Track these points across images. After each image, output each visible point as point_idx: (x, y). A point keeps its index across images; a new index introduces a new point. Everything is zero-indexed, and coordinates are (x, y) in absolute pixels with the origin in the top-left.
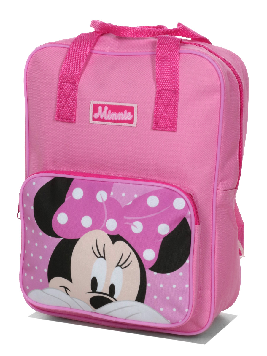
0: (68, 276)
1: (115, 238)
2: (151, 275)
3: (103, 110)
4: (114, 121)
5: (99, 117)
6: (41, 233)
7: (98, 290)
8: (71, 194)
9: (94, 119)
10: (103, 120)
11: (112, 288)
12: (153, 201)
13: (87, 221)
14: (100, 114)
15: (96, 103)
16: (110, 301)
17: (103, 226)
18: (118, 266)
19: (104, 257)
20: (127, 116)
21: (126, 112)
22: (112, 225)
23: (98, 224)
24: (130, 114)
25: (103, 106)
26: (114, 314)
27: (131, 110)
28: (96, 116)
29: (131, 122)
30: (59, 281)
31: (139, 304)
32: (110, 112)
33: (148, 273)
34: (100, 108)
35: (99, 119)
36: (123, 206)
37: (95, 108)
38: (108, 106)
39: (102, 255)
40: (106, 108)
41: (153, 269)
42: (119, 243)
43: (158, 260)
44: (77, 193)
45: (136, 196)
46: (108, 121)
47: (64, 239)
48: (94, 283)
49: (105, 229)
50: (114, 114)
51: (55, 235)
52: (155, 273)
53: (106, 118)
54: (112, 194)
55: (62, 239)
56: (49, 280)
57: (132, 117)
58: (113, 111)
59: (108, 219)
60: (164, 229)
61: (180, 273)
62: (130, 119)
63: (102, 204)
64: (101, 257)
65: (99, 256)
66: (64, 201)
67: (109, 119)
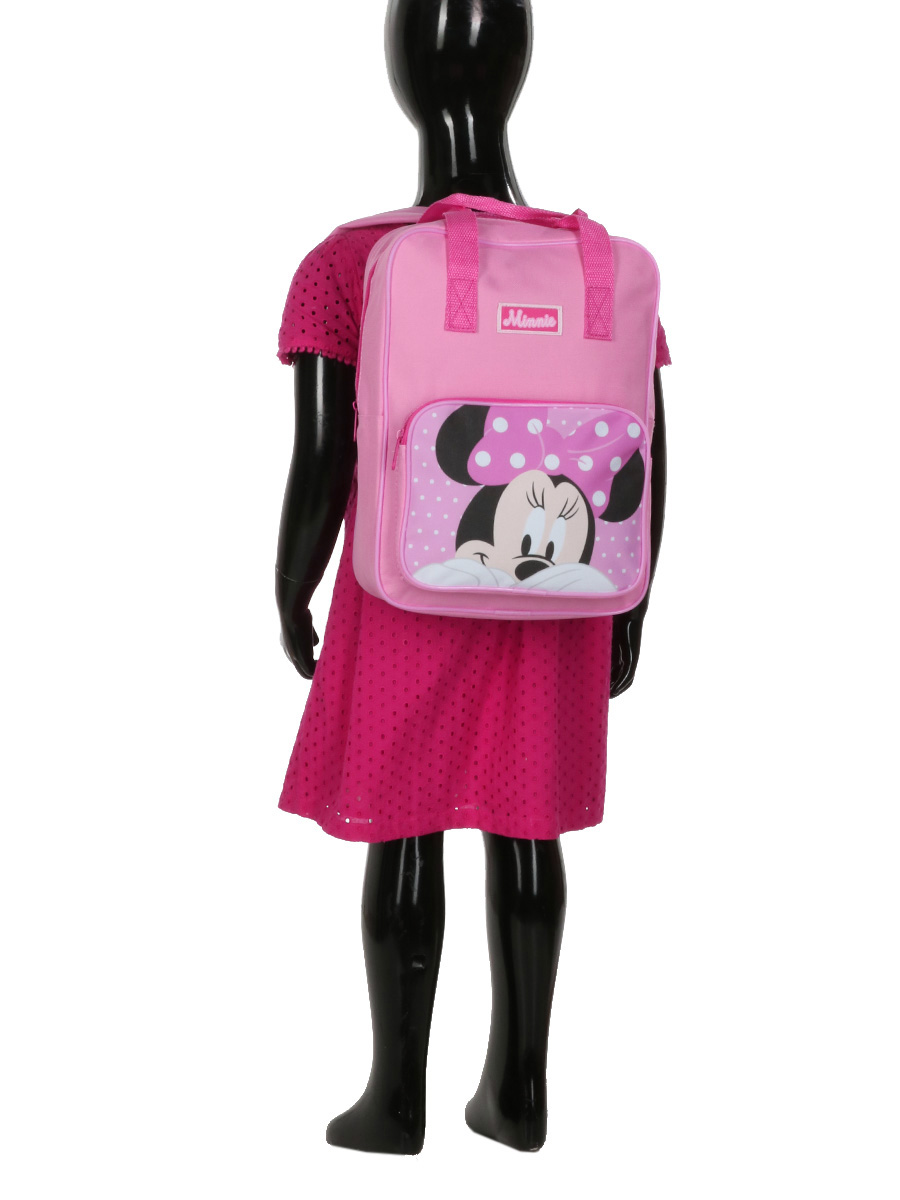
0: (488, 538)
1: (557, 479)
2: (601, 525)
3: (515, 315)
4: (532, 329)
5: (511, 324)
6: (449, 482)
7: (530, 553)
8: (492, 426)
9: (503, 327)
10: (517, 328)
11: (550, 548)
12: (602, 429)
13: (517, 460)
14: (513, 319)
15: (505, 305)
16: (544, 566)
17: (541, 463)
18: (560, 516)
19: (543, 507)
20: (549, 321)
21: (547, 316)
22: (552, 462)
23: (533, 462)
24: (552, 319)
25: (516, 309)
26: (545, 586)
27: (553, 313)
28: (507, 323)
29: (555, 329)
30: (475, 546)
31: (583, 566)
32: (525, 316)
33: (598, 521)
34: (512, 312)
35: (511, 327)
36: (564, 437)
37: (505, 313)
38: (522, 309)
39: (540, 503)
40: (520, 312)
41: (604, 517)
42: (564, 485)
43: (610, 504)
44: (498, 425)
45: (579, 423)
46: (523, 329)
47: (486, 487)
48: (527, 543)
49: (543, 468)
50: (532, 320)
51: (470, 482)
52: (606, 522)
53: (520, 326)
54: (548, 422)
55: (482, 487)
56: (458, 545)
57: (555, 323)
58: (530, 316)
59: (547, 454)
60: (616, 465)
61: (632, 520)
62: (552, 325)
63: (535, 436)
64: (539, 505)
65: (535, 505)
66: (483, 436)
67: (525, 326)
